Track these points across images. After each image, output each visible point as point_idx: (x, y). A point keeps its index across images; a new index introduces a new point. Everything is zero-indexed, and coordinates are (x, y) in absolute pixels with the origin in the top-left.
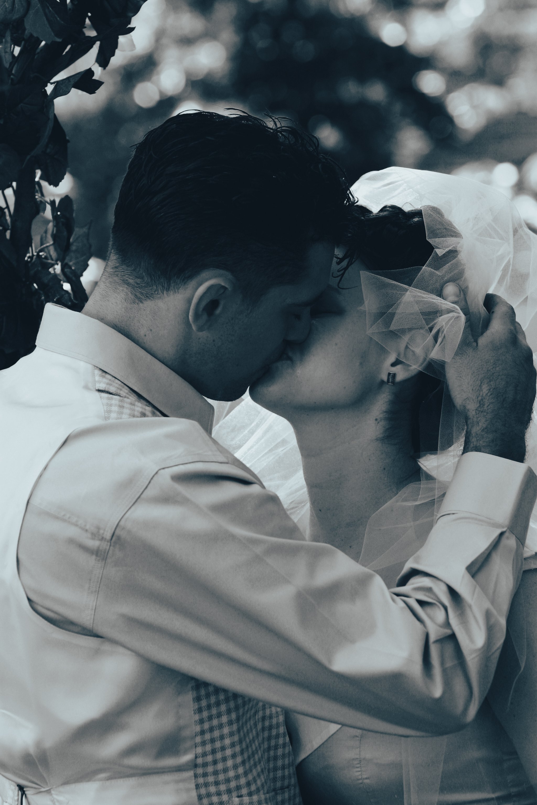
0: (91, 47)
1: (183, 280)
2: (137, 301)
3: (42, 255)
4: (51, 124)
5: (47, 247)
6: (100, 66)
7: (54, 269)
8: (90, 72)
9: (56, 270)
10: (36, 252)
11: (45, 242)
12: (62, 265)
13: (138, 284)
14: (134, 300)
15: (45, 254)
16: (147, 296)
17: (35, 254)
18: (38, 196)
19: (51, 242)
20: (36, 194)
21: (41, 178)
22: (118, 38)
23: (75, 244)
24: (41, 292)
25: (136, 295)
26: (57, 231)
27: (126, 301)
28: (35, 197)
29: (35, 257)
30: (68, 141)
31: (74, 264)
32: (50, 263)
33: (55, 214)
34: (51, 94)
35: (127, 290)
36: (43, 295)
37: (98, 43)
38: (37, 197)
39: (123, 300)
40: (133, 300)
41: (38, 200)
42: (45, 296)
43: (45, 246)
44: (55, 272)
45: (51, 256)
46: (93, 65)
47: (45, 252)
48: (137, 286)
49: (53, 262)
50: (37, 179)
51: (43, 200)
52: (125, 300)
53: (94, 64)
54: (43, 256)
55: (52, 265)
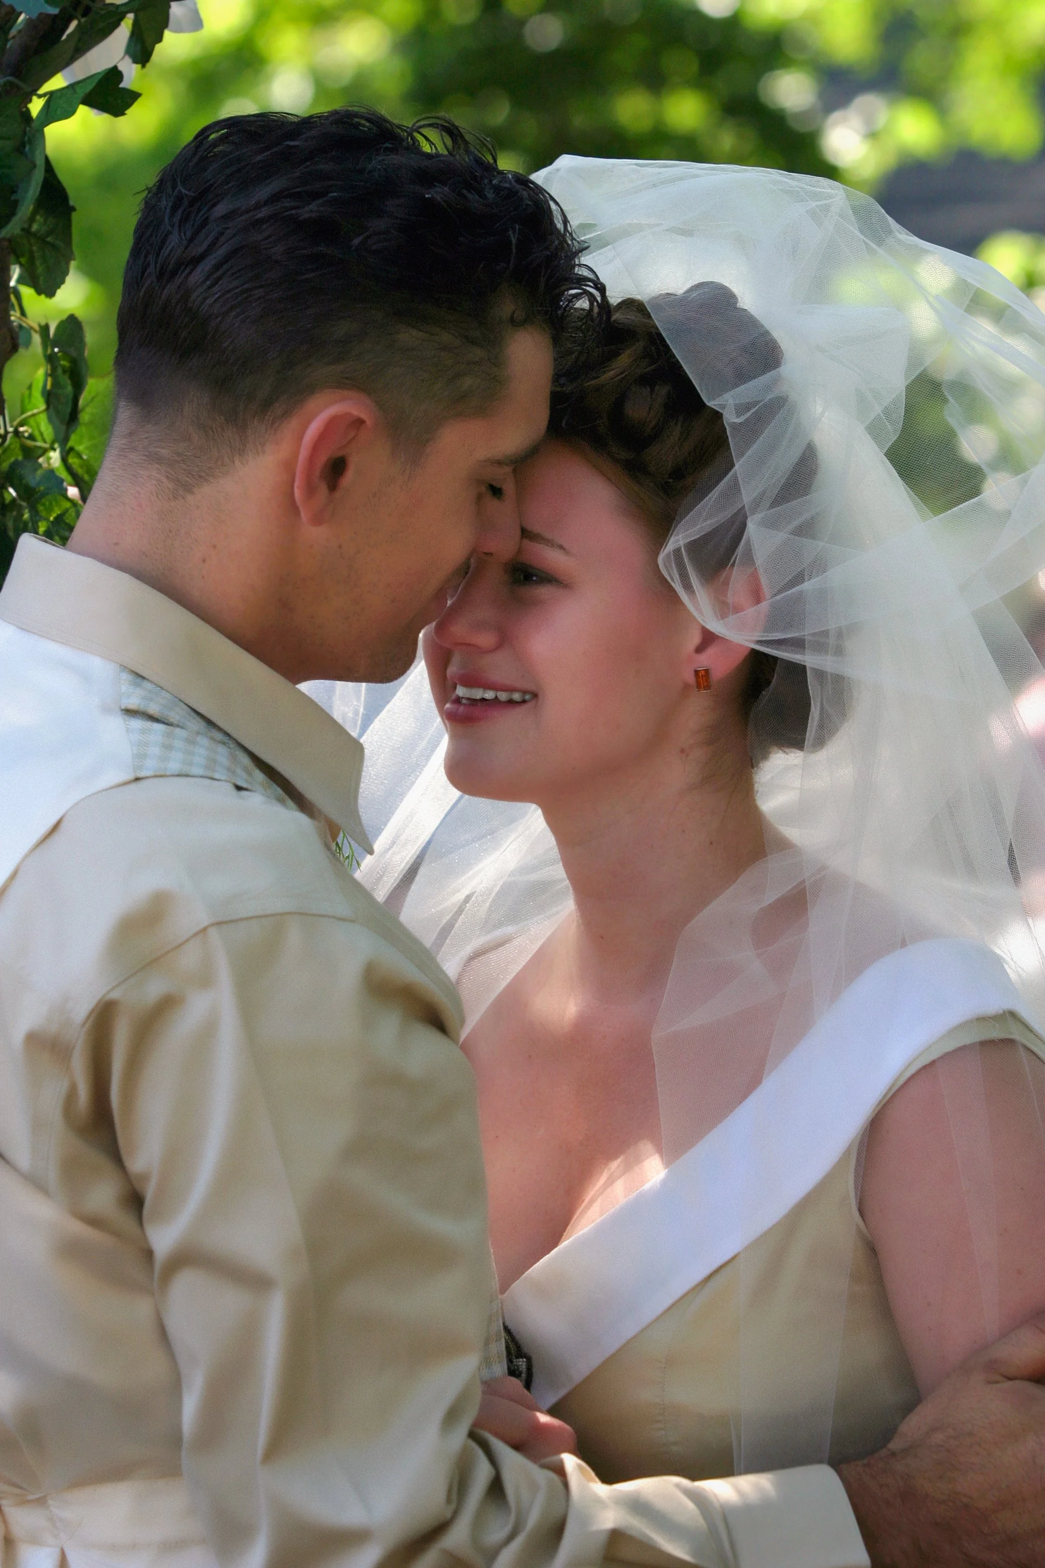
0: (117, 24)
1: (273, 423)
2: (181, 492)
3: (23, 432)
4: (38, 176)
5: (34, 415)
6: (135, 61)
7: (49, 459)
8: (114, 74)
9: (52, 461)
10: (11, 426)
11: (29, 407)
12: (61, 453)
13: (179, 454)
14: (175, 491)
15: (30, 431)
16: (200, 476)
17: (11, 429)
18: (14, 316)
19: (43, 407)
20: (12, 313)
21: (19, 281)
22: (170, 7)
23: (88, 410)
24: (24, 504)
25: (178, 481)
26: (53, 385)
27: (160, 496)
28: (9, 319)
29: (9, 436)
30: (73, 209)
31: (87, 448)
32: (40, 447)
33: (49, 351)
34: (38, 116)
35: (158, 473)
36: (27, 511)
37: (130, 17)
38: (13, 318)
39: (153, 495)
40: (173, 493)
41: (15, 324)
42: (30, 511)
43: (29, 413)
44: (49, 464)
45: (41, 434)
46: (120, 60)
47: (31, 427)
48: (179, 459)
49: (47, 446)
50: (12, 283)
51: (24, 325)
52: (157, 497)
53: (123, 58)
54: (26, 435)
55: (45, 451)
